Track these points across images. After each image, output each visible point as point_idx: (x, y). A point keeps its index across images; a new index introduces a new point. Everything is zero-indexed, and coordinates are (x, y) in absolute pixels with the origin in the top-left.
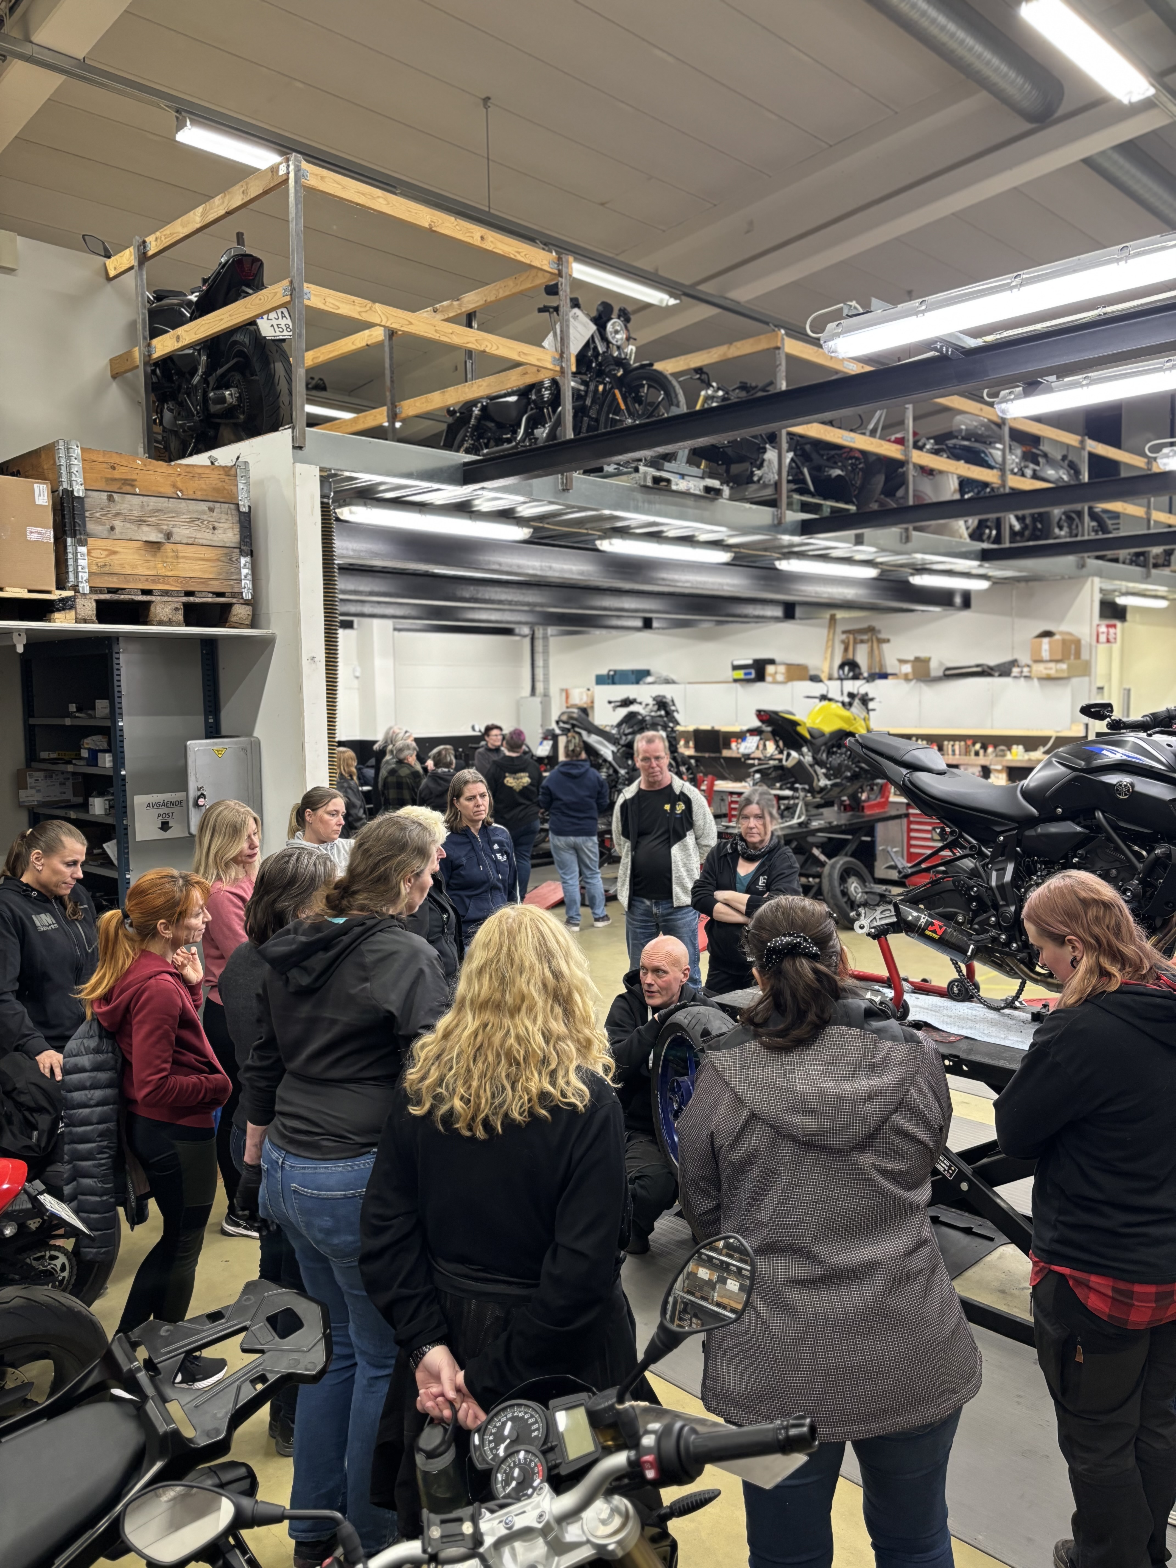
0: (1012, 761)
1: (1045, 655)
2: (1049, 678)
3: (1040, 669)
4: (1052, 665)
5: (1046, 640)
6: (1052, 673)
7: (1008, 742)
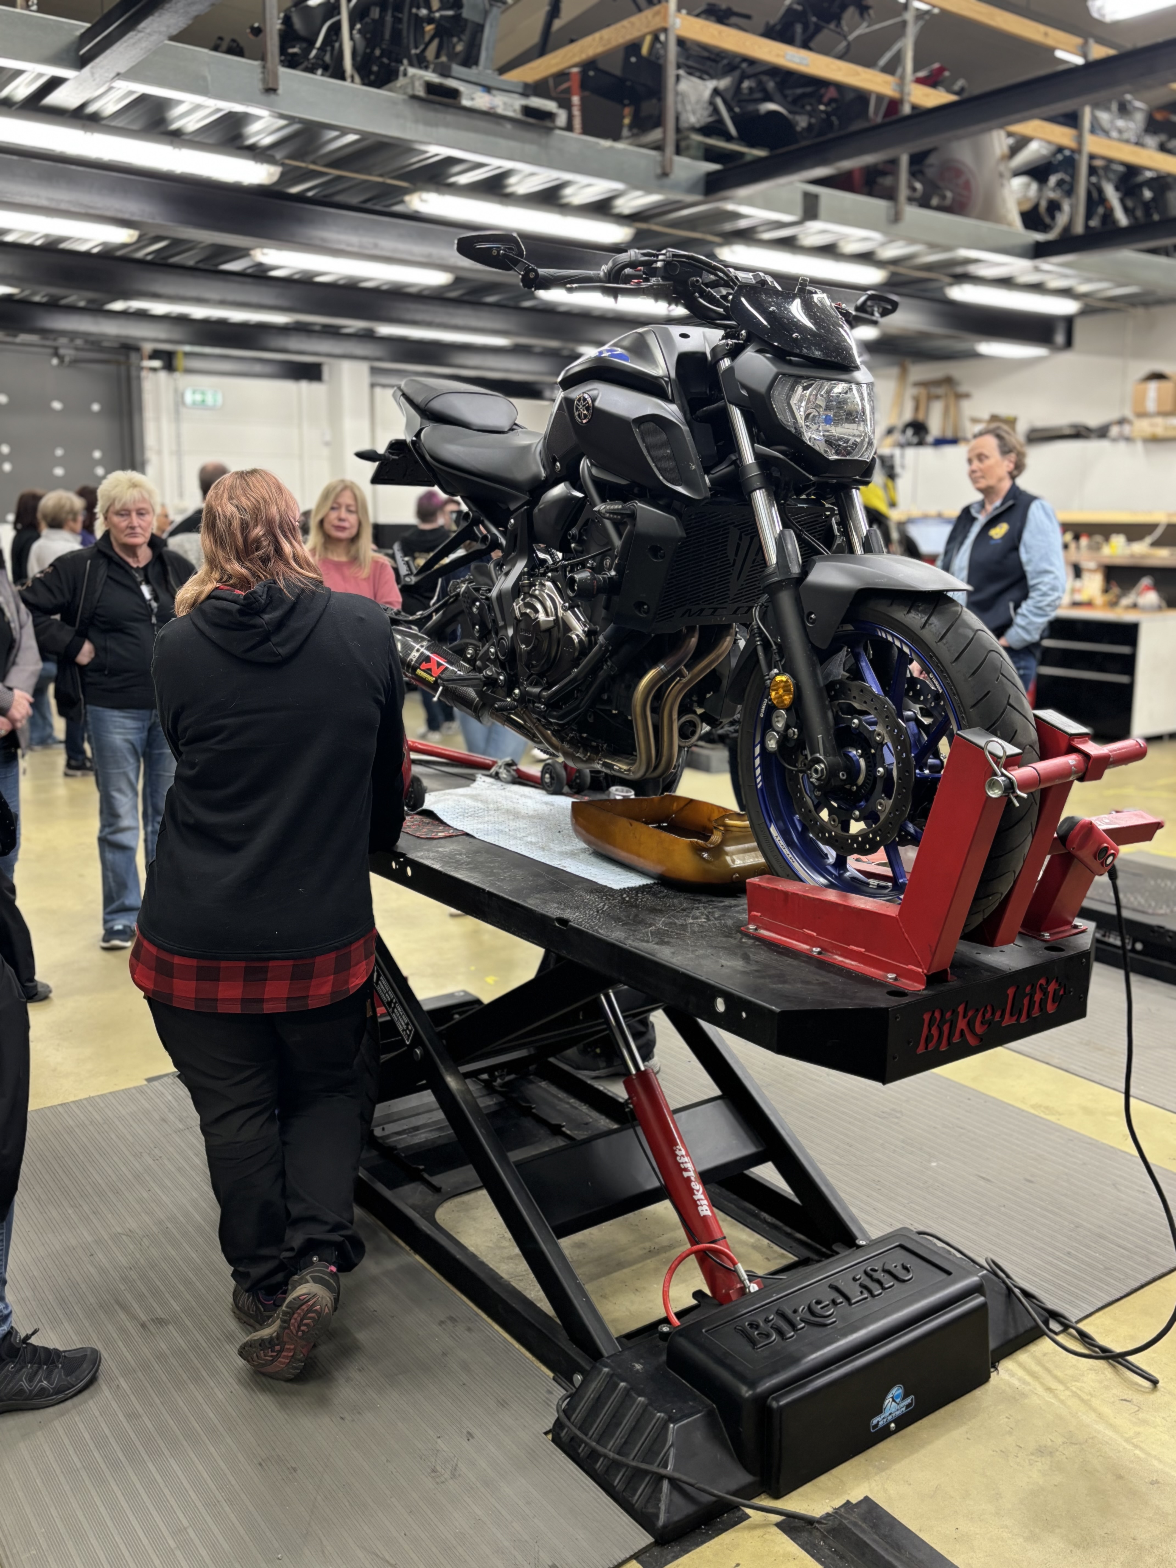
0: (1111, 557)
1: (1151, 405)
2: (1154, 440)
3: (1144, 427)
4: (1159, 421)
5: (1153, 386)
6: (1160, 431)
7: (1106, 530)
